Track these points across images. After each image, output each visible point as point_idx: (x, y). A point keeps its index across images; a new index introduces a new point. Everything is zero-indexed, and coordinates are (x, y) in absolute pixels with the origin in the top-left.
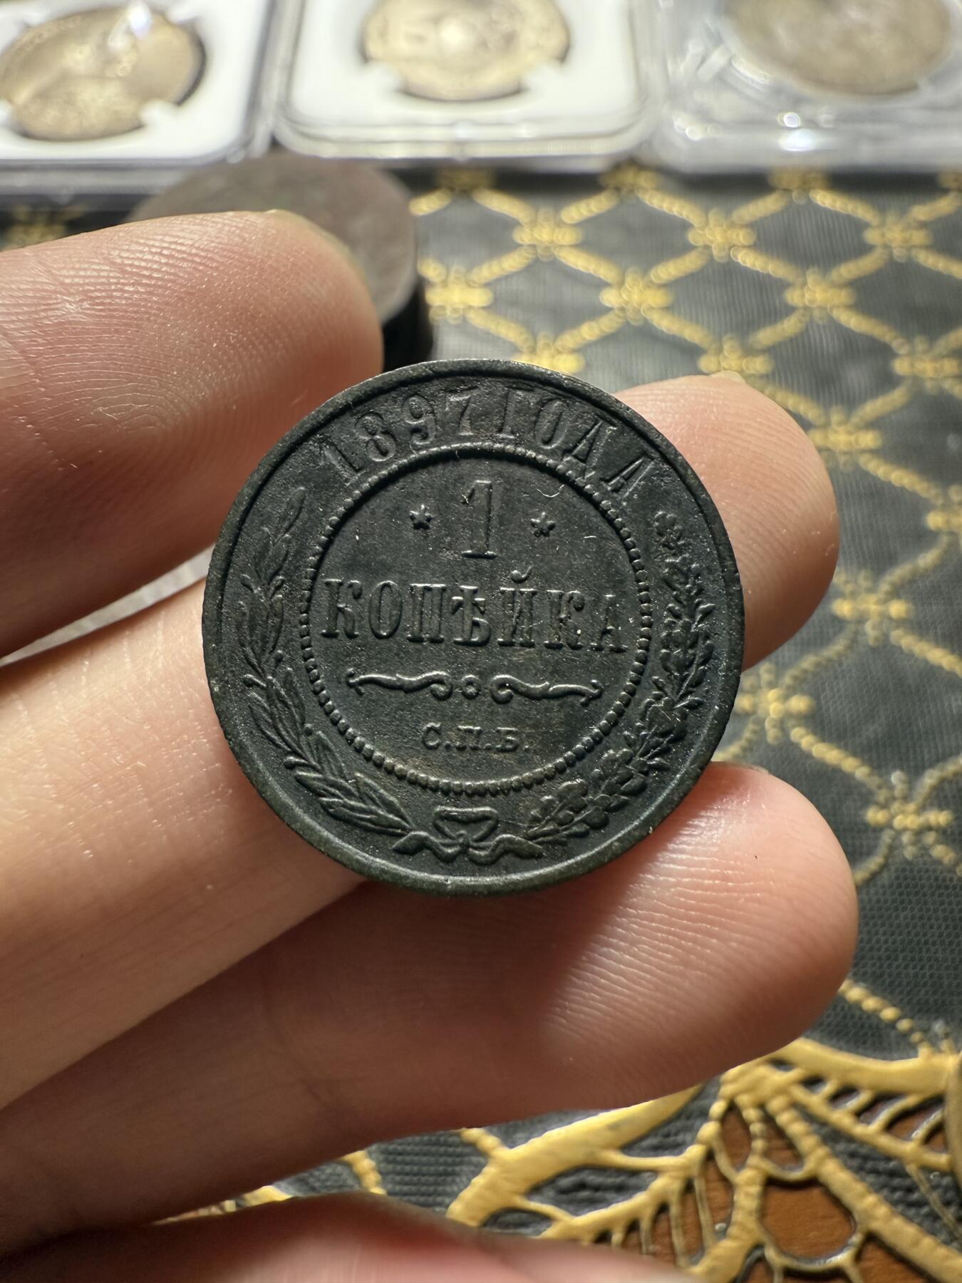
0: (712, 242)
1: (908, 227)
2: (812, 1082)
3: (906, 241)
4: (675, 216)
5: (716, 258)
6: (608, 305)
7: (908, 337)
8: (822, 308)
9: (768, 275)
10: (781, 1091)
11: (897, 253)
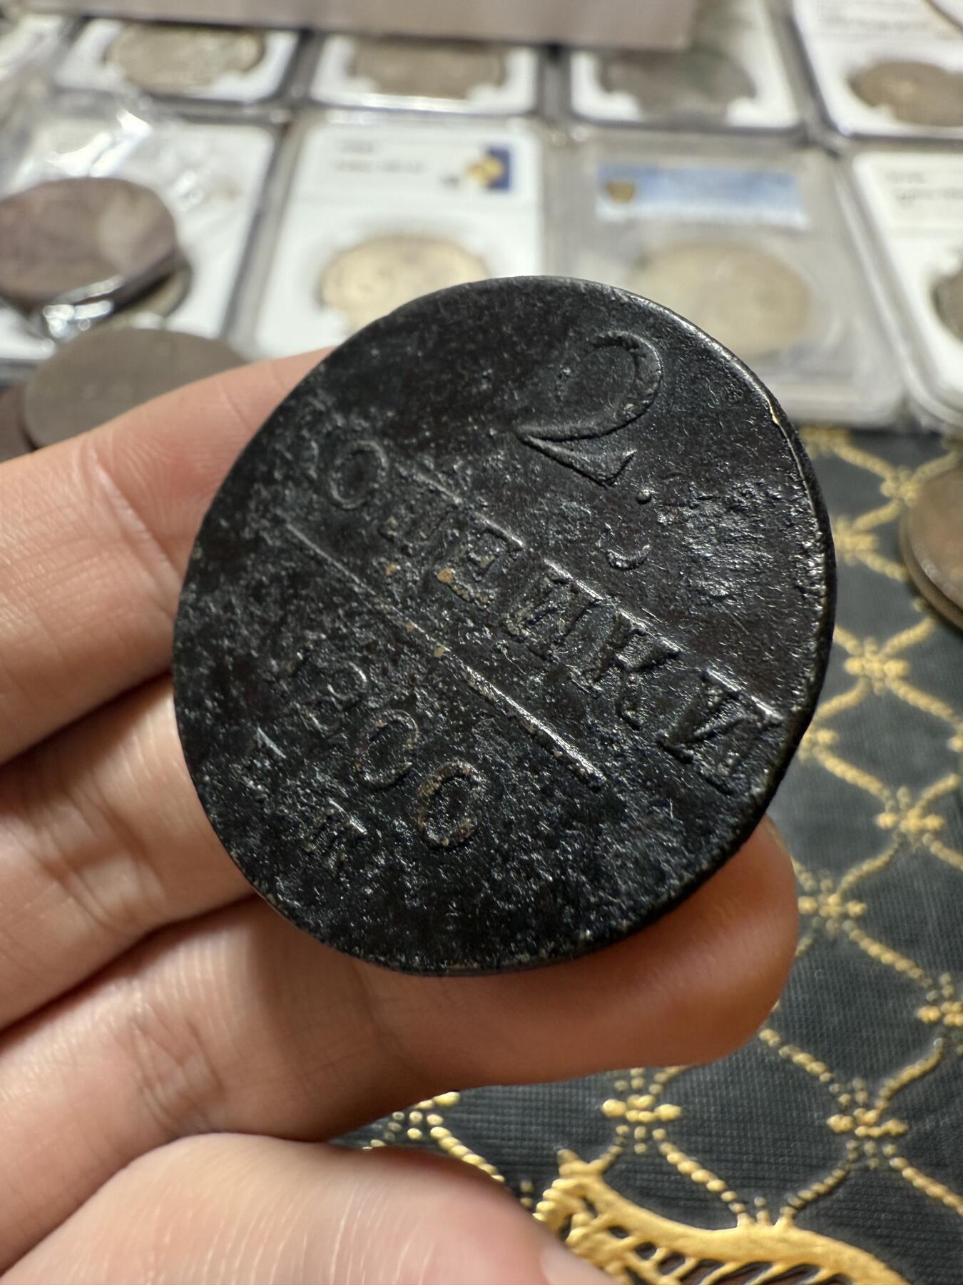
2: (645, 1249)
10: (616, 1256)
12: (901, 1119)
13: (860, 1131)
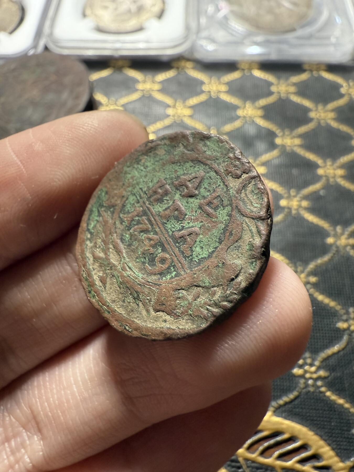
0: (211, 89)
1: (288, 85)
3: (287, 91)
4: (198, 79)
5: (212, 97)
6: (169, 114)
7: (283, 129)
8: (250, 117)
9: (232, 103)
11: (283, 95)
12: (326, 370)
13: (308, 375)
